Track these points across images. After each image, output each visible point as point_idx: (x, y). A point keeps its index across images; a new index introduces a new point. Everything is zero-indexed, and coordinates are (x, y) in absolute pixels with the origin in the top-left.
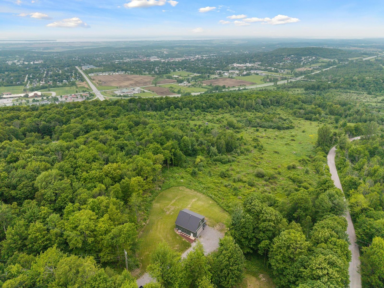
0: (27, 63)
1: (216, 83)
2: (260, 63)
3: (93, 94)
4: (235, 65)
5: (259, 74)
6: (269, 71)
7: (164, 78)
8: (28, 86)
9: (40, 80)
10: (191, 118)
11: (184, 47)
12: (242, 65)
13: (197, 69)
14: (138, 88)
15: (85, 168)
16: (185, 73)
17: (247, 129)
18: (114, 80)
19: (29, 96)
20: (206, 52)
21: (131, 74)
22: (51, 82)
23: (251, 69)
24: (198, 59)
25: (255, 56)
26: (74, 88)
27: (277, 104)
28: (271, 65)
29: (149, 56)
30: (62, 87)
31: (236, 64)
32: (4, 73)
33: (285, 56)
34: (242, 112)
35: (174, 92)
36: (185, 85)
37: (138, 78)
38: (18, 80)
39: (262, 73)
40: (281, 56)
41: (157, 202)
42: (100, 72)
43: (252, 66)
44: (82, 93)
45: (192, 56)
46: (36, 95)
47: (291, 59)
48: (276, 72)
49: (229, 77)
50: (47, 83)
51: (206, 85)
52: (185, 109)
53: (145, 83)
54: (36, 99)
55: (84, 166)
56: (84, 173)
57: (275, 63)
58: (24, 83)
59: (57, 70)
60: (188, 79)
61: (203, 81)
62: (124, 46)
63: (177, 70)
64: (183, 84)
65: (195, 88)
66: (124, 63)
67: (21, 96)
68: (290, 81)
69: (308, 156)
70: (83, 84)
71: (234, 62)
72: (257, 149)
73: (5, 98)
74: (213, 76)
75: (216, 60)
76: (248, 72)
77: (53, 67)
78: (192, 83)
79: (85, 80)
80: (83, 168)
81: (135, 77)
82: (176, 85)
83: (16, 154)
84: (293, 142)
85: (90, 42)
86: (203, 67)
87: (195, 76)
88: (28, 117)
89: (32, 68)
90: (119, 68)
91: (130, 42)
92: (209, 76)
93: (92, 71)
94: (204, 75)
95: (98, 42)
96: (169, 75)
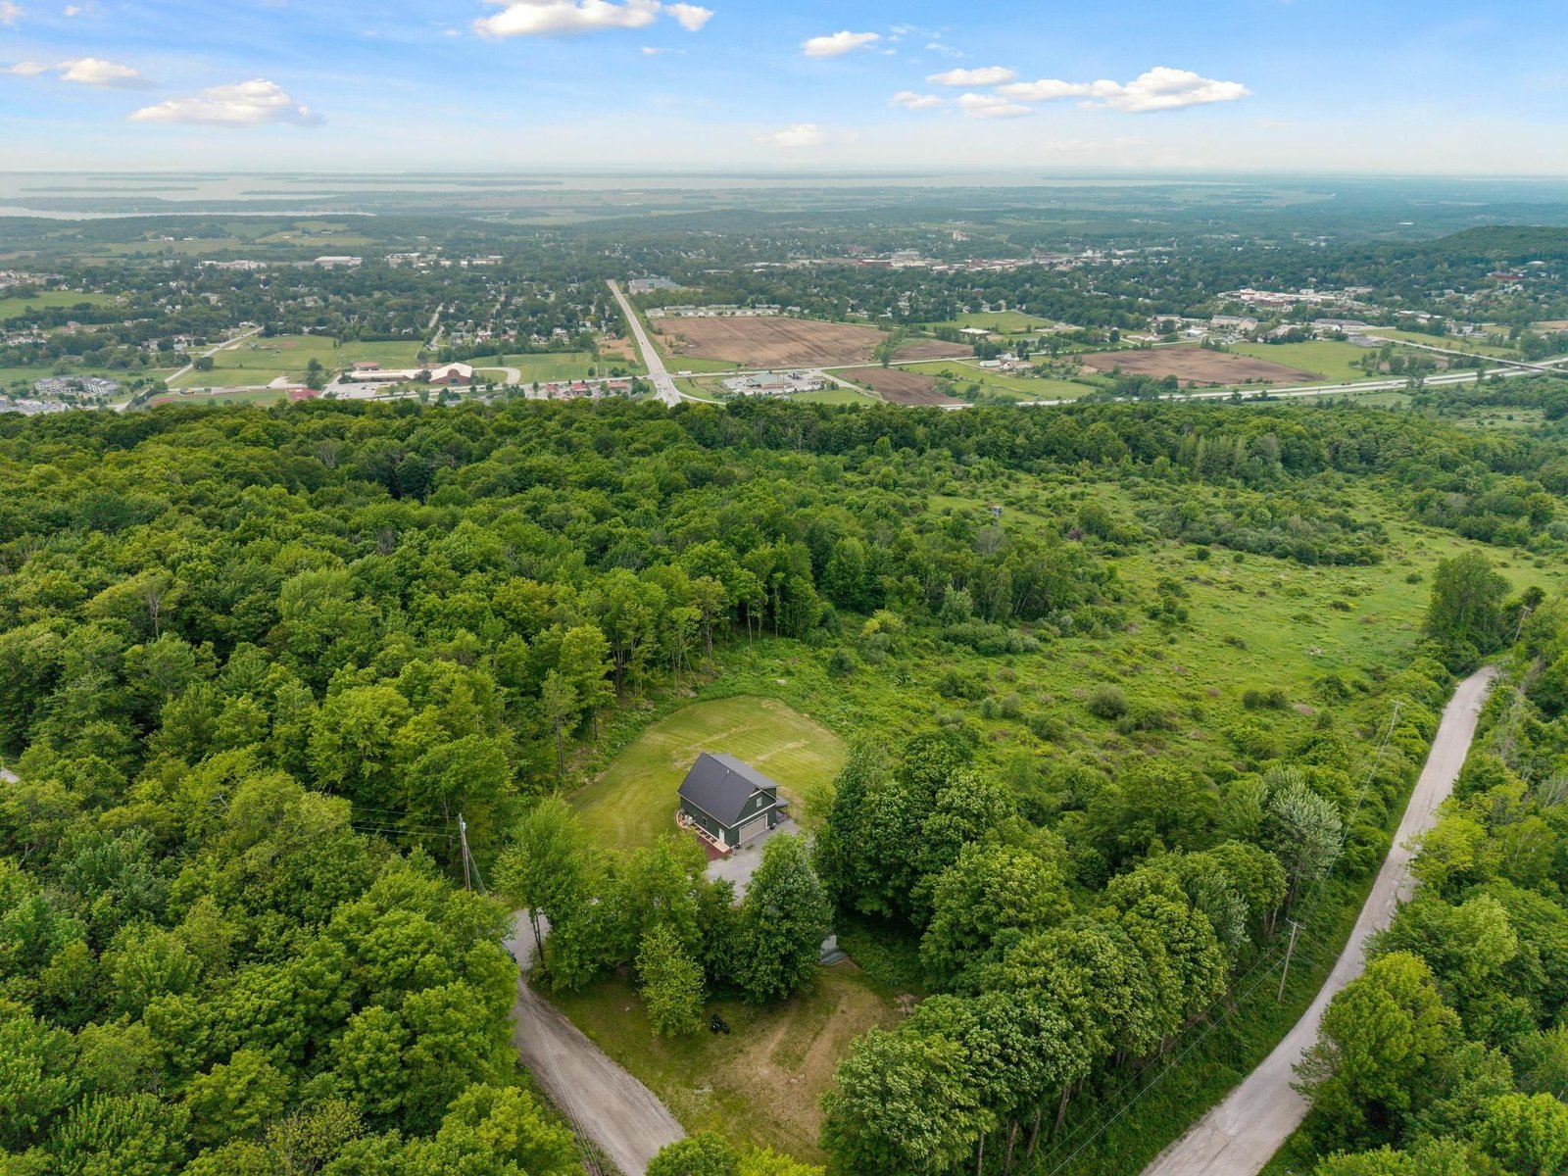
0: (448, 263)
1: (1140, 364)
2: (1363, 291)
3: (645, 383)
4: (1247, 295)
5: (1351, 340)
6: (1400, 328)
7: (924, 336)
8: (436, 345)
9: (477, 325)
10: (943, 485)
11: (1038, 214)
12: (1278, 296)
13: (1071, 306)
14: (814, 373)
15: (439, 584)
16: (1014, 320)
17: (1164, 546)
18: (733, 339)
19: (433, 378)
20: (1130, 235)
21: (802, 316)
22: (513, 333)
23: (1319, 315)
24: (1087, 268)
25: (1351, 260)
26: (585, 359)
27: (1364, 465)
28: (1415, 302)
29: (887, 247)
30: (547, 352)
31: (1250, 291)
32: (370, 295)
33: (1497, 264)
34: (1181, 481)
35: (954, 394)
36: (1006, 366)
37: (825, 332)
38: (409, 322)
39: (1363, 335)
40: (1476, 261)
41: (662, 730)
42: (690, 303)
43: (1327, 304)
44: (608, 380)
45: (1066, 251)
46: (454, 378)
47: (1527, 275)
48: (1437, 330)
49: (1206, 345)
50: (497, 336)
51: (1094, 370)
52: (934, 452)
53: (849, 354)
54: (450, 389)
55: (438, 577)
56: (433, 596)
57: (1442, 295)
58: (424, 331)
59: (541, 291)
60: (1026, 344)
61: (1085, 357)
62: (799, 208)
63: (986, 308)
64: (997, 363)
65: (1046, 382)
66: (785, 274)
67: (405, 378)
68: (1493, 375)
69: (1368, 671)
70: (620, 347)
71: (1244, 284)
72: (1156, 623)
73: (355, 381)
74: (1133, 338)
75: (1166, 270)
76: (1298, 326)
77: (532, 280)
78: (1039, 359)
79: (631, 333)
80: (434, 582)
81: (813, 330)
82: (968, 368)
83: (260, 521)
84: (1340, 613)
85: (678, 191)
86: (1101, 298)
87: (1058, 334)
88: (373, 435)
89: (462, 282)
90: (762, 291)
91: (827, 191)
92: (1115, 338)
93: (659, 300)
94: (1095, 330)
95: (708, 191)
96: (948, 324)
